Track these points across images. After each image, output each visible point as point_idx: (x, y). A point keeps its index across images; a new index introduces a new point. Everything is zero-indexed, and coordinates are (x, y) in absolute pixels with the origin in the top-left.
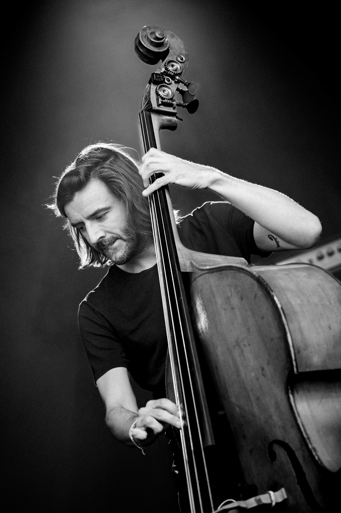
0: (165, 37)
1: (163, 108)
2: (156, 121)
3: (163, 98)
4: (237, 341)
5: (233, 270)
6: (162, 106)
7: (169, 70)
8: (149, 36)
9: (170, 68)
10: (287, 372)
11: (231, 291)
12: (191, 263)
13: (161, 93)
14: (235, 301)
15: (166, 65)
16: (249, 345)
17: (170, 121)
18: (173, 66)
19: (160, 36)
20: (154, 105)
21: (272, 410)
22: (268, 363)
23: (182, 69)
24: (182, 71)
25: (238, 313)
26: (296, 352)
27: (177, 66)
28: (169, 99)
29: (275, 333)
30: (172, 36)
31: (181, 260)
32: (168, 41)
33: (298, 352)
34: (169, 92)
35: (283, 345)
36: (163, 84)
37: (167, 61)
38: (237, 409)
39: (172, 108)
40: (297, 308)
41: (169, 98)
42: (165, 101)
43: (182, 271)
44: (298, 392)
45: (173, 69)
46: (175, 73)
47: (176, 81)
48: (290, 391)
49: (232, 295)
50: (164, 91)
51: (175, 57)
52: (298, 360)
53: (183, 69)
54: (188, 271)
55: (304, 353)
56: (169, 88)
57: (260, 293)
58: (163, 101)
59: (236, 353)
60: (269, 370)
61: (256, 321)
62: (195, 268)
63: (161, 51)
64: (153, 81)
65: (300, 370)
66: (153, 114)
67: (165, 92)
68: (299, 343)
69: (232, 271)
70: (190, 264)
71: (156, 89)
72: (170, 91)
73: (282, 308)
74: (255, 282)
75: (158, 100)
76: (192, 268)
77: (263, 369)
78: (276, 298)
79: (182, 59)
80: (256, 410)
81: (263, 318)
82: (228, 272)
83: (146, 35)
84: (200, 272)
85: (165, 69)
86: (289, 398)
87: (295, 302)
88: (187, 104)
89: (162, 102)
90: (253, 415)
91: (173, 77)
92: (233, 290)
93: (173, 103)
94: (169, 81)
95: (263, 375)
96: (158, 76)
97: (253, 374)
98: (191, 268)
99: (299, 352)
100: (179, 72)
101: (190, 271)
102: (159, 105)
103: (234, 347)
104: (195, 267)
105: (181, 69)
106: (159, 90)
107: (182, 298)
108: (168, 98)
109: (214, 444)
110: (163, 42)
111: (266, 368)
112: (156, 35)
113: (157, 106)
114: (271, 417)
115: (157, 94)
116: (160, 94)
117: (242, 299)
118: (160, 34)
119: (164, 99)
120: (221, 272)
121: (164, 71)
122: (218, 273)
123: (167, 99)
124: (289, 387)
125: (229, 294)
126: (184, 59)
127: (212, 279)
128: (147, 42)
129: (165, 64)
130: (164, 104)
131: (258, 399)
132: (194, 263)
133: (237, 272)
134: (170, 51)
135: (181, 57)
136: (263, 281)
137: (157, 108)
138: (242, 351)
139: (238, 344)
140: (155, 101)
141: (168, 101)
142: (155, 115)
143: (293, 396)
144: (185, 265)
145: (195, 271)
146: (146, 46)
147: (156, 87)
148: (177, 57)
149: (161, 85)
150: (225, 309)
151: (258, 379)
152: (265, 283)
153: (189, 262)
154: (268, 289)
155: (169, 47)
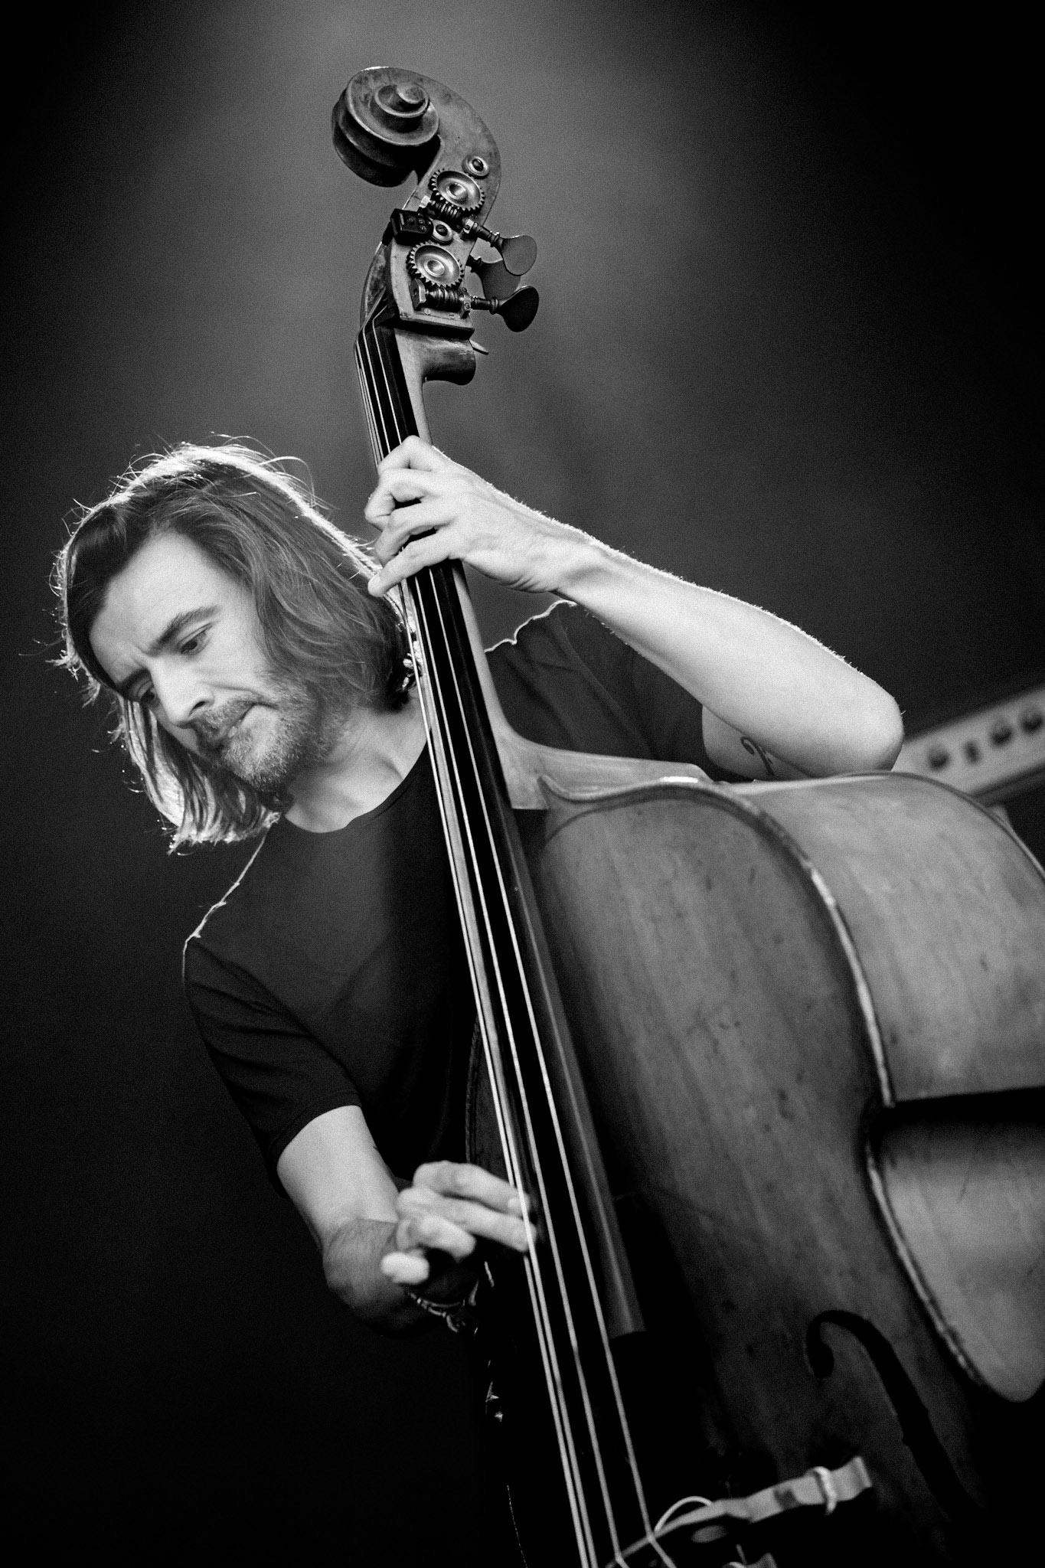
0: (427, 101)
1: (430, 316)
2: (412, 355)
3: (429, 287)
4: (698, 1013)
6: (427, 311)
7: (445, 200)
8: (377, 99)
9: (447, 195)
10: (860, 1104)
11: (673, 862)
12: (543, 784)
13: (423, 270)
14: (686, 891)
15: (434, 187)
16: (737, 1024)
17: (452, 354)
18: (453, 188)
19: (409, 97)
20: (405, 306)
21: (816, 1219)
22: (800, 1078)
23: (482, 195)
24: (483, 202)
25: (697, 929)
26: (887, 1038)
27: (467, 187)
28: (448, 288)
29: (818, 984)
30: (448, 99)
31: (509, 774)
32: (433, 113)
33: (891, 1040)
34: (446, 269)
35: (844, 1021)
36: (427, 244)
37: (435, 174)
38: (705, 1223)
39: (457, 316)
40: (885, 909)
41: (449, 285)
42: (438, 295)
43: (515, 806)
44: (893, 1163)
45: (453, 197)
46: (461, 208)
47: (468, 232)
48: (871, 1161)
49: (676, 875)
50: (431, 264)
51: (459, 161)
52: (894, 1067)
53: (483, 198)
54: (533, 806)
55: (909, 1044)
56: (447, 255)
57: (766, 865)
58: (432, 294)
59: (695, 1054)
60: (800, 1099)
61: (756, 949)
62: (553, 799)
63: (416, 142)
64: (396, 233)
65: (902, 1096)
66: (401, 333)
67: (437, 268)
68: (896, 1013)
69: (673, 802)
70: (537, 788)
71: (408, 258)
72: (449, 263)
73: (838, 908)
74: (749, 833)
75: (414, 291)
76: (546, 797)
77: (783, 1096)
78: (817, 879)
79: (480, 167)
80: (766, 1224)
81: (778, 940)
82: (664, 803)
83: (366, 97)
84: (573, 810)
85: (432, 199)
86: (867, 1183)
87: (877, 888)
88: (500, 303)
89: (428, 297)
90: (756, 1236)
91: (456, 223)
93: (462, 299)
94: (444, 233)
95: (784, 1114)
96: (411, 219)
97: (751, 1113)
98: (542, 798)
99: (894, 1040)
100: (474, 206)
101: (541, 807)
102: (418, 308)
103: (689, 1032)
104: (555, 794)
105: (479, 196)
106: (416, 262)
107: (519, 888)
108: (445, 285)
109: (642, 1328)
110: (421, 117)
111: (792, 1090)
112: (399, 96)
113: (412, 308)
114: (812, 1241)
115: (413, 274)
116: (420, 275)
117: (709, 885)
118: (409, 93)
119: (434, 288)
120: (639, 806)
121: (429, 204)
122: (630, 808)
123: (441, 287)
124: (868, 1149)
125: (668, 873)
126: (486, 166)
127: (611, 827)
128: (370, 119)
129: (431, 182)
130: (434, 304)
131: (769, 1187)
132: (551, 783)
133: (690, 803)
134: (442, 143)
135: (476, 160)
136: (775, 829)
137: (413, 316)
138: (716, 1042)
139: (701, 1023)
140: (407, 294)
141: (446, 293)
142: (409, 336)
143: (882, 1176)
144: (524, 790)
145: (554, 807)
146: (368, 129)
147: (407, 253)
148: (464, 161)
149: (422, 245)
150: (654, 920)
151: (767, 1128)
152: (782, 835)
153: (534, 780)
154: (794, 851)
155: (438, 133)
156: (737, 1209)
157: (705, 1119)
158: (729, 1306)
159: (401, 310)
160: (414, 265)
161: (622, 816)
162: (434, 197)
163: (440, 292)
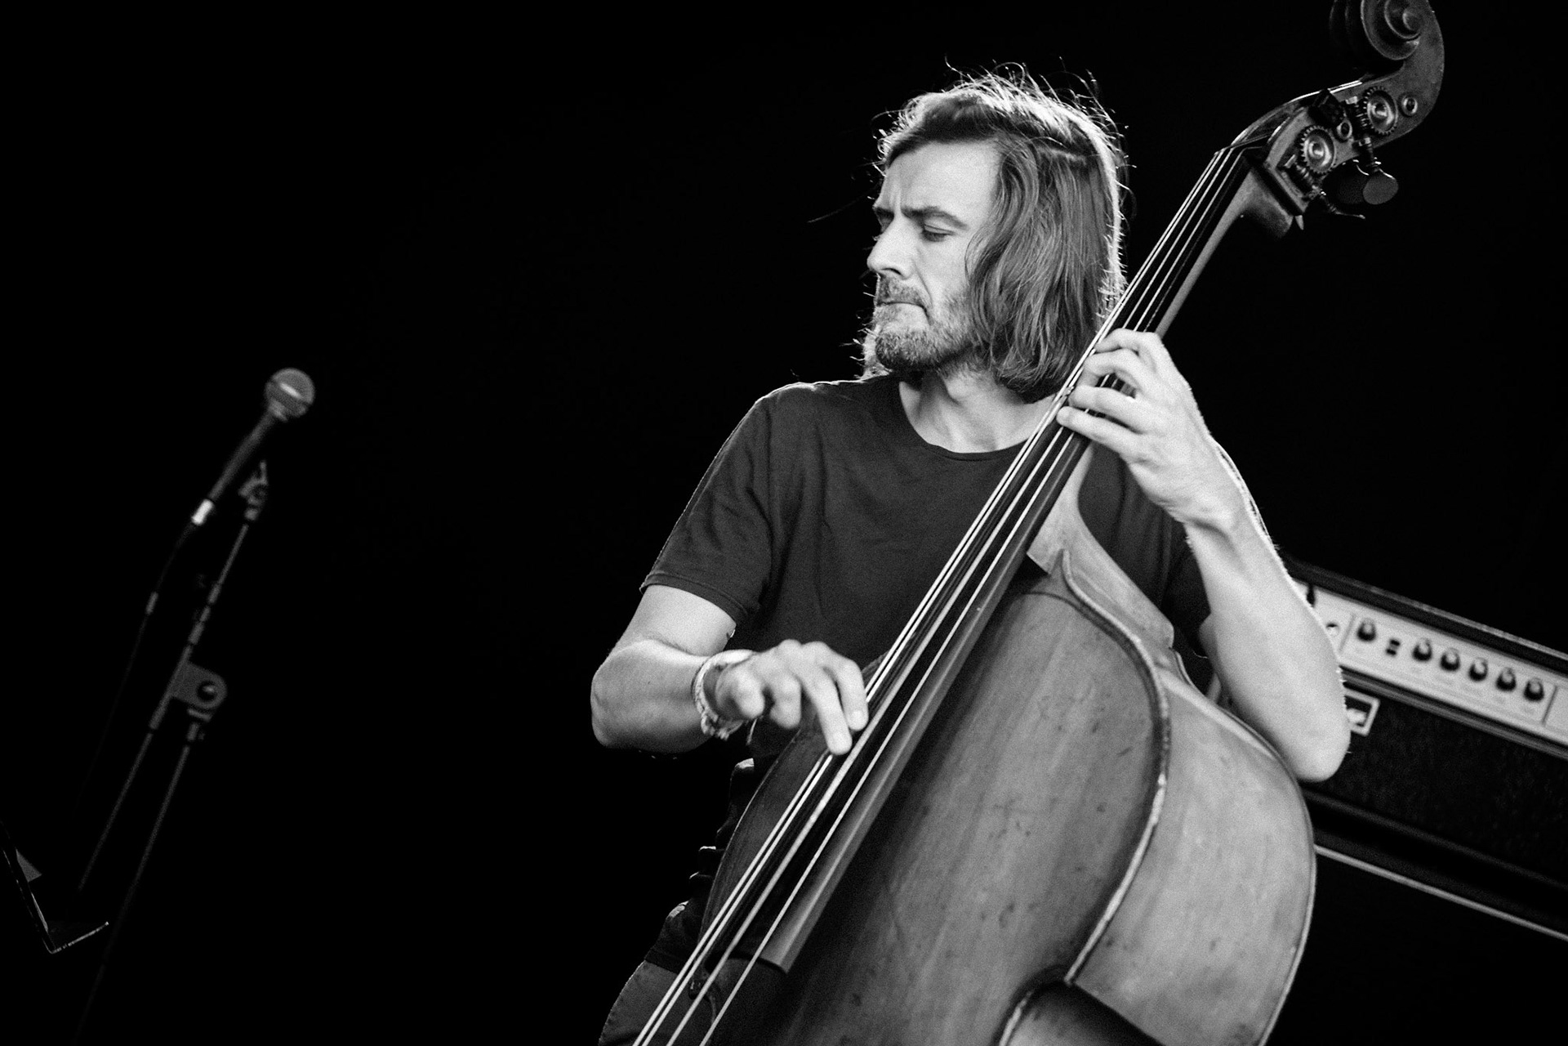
0: (1417, 35)
1: (1283, 180)
2: (1247, 193)
3: (1300, 160)
4: (1012, 801)
5: (1129, 654)
6: (1284, 175)
7: (1366, 111)
9: (1371, 108)
10: (1051, 961)
11: (1088, 692)
12: (1061, 555)
13: (1307, 146)
14: (1078, 718)
15: (1368, 96)
16: (1028, 833)
17: (1275, 215)
18: (1380, 107)
19: (1408, 22)
20: (1273, 159)
21: (958, 1004)
22: (1031, 907)
23: (1393, 128)
24: (1389, 134)
25: (1062, 748)
26: (1106, 939)
27: (1389, 115)
28: (1311, 172)
29: (1099, 860)
30: (1433, 41)
31: (1046, 530)
32: (1415, 46)
33: (1107, 941)
34: (1323, 158)
35: (1091, 900)
36: (1326, 131)
37: (1376, 87)
39: (1301, 195)
40: (1184, 853)
41: (1315, 171)
42: (1300, 171)
43: (1030, 554)
44: (1037, 1018)
45: (1374, 112)
46: (1371, 125)
47: (1360, 145)
48: (1024, 1003)
49: (1082, 700)
50: (1317, 147)
51: (1401, 92)
52: (1093, 959)
53: (1393, 131)
54: (1041, 563)
55: (1118, 954)
56: (1332, 150)
57: (1139, 755)
58: (1298, 167)
59: (988, 823)
60: (1021, 922)
61: (1083, 801)
62: (1058, 570)
63: (1384, 54)
65: (1080, 983)
66: (1254, 173)
67: (1317, 152)
68: (1127, 929)
69: (1124, 655)
70: (1056, 555)
71: (1304, 130)
72: (1328, 156)
73: (1154, 828)
74: (1148, 725)
75: (1288, 154)
76: (1055, 567)
77: (1011, 908)
78: (1159, 797)
79: (1410, 107)
80: (926, 973)
81: (1100, 809)
82: (1117, 647)
84: (1060, 590)
85: (1358, 103)
86: (1009, 1014)
87: (1193, 836)
88: (1338, 213)
89: (1293, 167)
90: (912, 977)
91: (1359, 133)
92: (1093, 690)
93: (1314, 187)
94: (1345, 132)
95: (1001, 920)
96: (1332, 106)
97: (982, 897)
98: (1052, 564)
99: (1109, 944)
100: (1381, 131)
101: (1045, 570)
102: (1280, 168)
103: (996, 808)
104: (1062, 569)
105: (1391, 127)
106: (1308, 136)
107: (981, 610)
108: (1311, 168)
109: (786, 968)
110: (1404, 41)
111: (1020, 911)
112: (1401, 16)
113: (1276, 165)
114: (942, 1015)
115: (1298, 142)
116: (1302, 147)
117: (1094, 730)
118: (1410, 19)
119: (1303, 164)
120: (1102, 634)
121: (1354, 104)
122: (1096, 629)
123: (1308, 168)
124: (1029, 994)
125: (1079, 695)
126: (1414, 111)
127: (1074, 628)
128: (1371, 12)
129: (1368, 91)
130: (1293, 174)
131: (949, 955)
132: (1066, 558)
133: (1133, 666)
134: (1402, 69)
135: (1412, 101)
136: (1166, 739)
137: (1272, 169)
138: (1004, 831)
139: (1007, 809)
140: (1282, 152)
141: (1307, 175)
142: (1258, 180)
143: (1022, 1019)
144: (1046, 547)
145: (1054, 577)
146: (1362, 18)
147: (1307, 125)
148: (1404, 94)
149: (1322, 128)
150: (1043, 716)
151: (983, 917)
152: (1166, 747)
153: (1058, 547)
154: (1163, 764)
155: (1405, 60)
156: (919, 947)
157: (953, 870)
158: (857, 999)
159: (1269, 159)
160: (1304, 137)
161: (1087, 627)
162: (1361, 103)
163: (1304, 170)
